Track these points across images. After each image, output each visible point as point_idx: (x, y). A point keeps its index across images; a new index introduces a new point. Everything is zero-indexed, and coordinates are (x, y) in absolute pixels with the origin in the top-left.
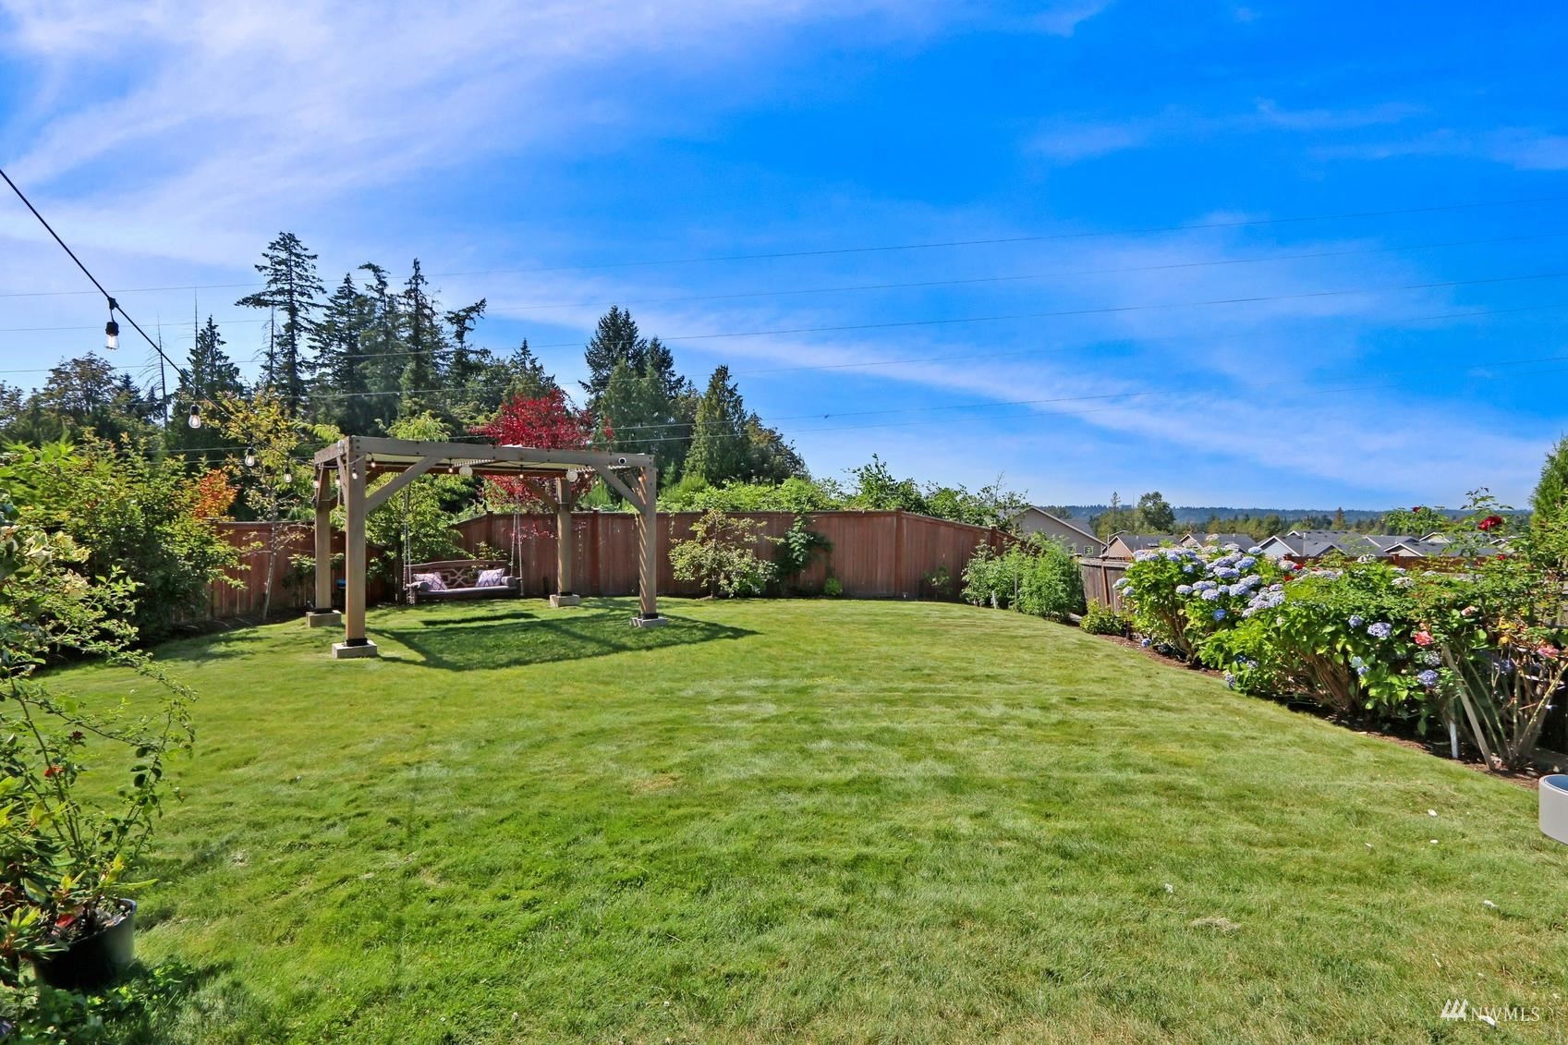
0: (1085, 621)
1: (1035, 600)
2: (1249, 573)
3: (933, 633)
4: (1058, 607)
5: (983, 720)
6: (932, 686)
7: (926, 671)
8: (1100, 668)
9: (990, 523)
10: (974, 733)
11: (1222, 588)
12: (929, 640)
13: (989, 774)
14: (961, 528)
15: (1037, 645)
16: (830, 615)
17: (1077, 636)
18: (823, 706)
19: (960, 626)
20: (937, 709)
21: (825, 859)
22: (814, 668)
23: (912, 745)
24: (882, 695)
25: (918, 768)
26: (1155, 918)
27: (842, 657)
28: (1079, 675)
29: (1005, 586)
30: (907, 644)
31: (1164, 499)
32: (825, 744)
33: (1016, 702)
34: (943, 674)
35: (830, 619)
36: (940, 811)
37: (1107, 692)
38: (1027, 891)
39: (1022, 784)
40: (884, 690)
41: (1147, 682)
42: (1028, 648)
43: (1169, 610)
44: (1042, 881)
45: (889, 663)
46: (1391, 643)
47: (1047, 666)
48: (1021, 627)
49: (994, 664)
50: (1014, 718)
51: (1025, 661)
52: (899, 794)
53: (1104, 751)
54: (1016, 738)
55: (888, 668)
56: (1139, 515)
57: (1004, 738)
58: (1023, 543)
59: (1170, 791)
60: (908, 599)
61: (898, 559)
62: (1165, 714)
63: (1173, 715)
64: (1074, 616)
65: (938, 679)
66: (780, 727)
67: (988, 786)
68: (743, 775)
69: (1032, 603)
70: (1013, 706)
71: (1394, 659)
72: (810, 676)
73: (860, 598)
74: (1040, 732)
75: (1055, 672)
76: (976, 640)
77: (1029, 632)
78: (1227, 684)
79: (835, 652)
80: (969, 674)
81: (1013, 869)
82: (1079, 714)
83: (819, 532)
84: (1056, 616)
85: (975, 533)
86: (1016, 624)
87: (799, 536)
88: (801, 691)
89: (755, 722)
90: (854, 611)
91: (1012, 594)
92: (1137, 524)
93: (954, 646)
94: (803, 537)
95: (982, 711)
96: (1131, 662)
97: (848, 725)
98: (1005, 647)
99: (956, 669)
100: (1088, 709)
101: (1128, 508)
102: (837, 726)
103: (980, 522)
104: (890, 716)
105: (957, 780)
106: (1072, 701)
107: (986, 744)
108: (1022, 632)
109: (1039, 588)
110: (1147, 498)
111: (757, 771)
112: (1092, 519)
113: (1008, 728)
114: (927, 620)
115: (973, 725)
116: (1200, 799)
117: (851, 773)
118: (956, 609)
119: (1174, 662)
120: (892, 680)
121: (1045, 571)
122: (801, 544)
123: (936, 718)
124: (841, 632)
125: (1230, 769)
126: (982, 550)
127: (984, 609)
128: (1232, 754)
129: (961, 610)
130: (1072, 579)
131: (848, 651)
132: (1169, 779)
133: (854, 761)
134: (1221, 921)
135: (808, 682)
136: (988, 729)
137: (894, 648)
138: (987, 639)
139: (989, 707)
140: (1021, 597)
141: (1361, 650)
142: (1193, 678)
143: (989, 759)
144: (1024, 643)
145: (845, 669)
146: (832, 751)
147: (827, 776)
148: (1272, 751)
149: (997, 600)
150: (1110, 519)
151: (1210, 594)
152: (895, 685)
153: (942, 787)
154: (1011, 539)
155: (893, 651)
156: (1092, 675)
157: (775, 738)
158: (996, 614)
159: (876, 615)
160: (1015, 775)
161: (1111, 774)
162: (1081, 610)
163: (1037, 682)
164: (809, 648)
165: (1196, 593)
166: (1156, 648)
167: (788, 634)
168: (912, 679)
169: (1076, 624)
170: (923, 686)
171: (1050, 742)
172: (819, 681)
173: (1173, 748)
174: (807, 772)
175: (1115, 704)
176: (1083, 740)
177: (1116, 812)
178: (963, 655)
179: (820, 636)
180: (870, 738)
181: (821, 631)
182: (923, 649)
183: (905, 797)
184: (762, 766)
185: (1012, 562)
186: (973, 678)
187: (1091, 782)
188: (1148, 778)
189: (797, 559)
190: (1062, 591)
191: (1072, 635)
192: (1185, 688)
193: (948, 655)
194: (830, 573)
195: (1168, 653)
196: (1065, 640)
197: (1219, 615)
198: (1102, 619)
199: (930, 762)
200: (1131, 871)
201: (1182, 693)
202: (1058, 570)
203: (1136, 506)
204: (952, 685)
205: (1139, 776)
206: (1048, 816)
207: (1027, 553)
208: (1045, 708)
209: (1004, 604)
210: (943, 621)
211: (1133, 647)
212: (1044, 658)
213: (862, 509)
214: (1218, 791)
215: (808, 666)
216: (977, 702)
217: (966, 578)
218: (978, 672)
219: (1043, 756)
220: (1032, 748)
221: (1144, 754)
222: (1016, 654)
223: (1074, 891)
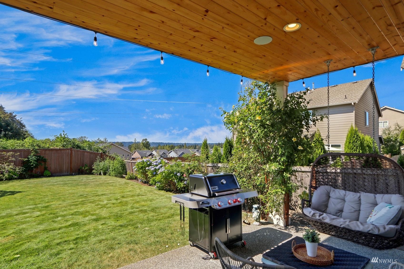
0: (127, 177)
1: (114, 172)
2: (160, 164)
3: (85, 185)
4: (120, 173)
5: (101, 205)
6: (87, 199)
7: (85, 196)
8: (130, 188)
9: (101, 151)
10: (100, 208)
11: (155, 167)
12: (84, 187)
13: (105, 216)
14: (91, 153)
15: (114, 185)
16: (48, 183)
17: (124, 181)
18: (56, 209)
19: (93, 182)
20: (90, 204)
21: (68, 240)
22: (48, 200)
23: (84, 214)
24: (73, 204)
25: (87, 218)
26: (137, 231)
27: (57, 195)
28: (125, 191)
29: (105, 169)
30: (78, 189)
31: (148, 140)
32: (59, 218)
33: (110, 199)
34: (90, 196)
35: (49, 184)
36: (94, 225)
37: (131, 194)
38: (114, 234)
39: (112, 216)
40: (74, 202)
41: (139, 190)
42: (112, 186)
43: (144, 173)
44: (117, 231)
45: (74, 195)
46: (181, 176)
47: (117, 190)
48: (110, 180)
49: (103, 191)
50: (109, 203)
51: (111, 189)
52: (83, 224)
53: (129, 206)
54: (110, 207)
55: (73, 196)
56: (141, 144)
57: (108, 208)
58: (110, 157)
59: (142, 211)
60: (75, 175)
61: (71, 163)
62: (142, 196)
63: (144, 196)
64: (124, 175)
65: (89, 197)
66: (43, 217)
67: (105, 218)
68: (36, 231)
69: (113, 173)
70: (109, 200)
71: (181, 180)
72: (48, 202)
73: (58, 176)
74: (116, 205)
75: (119, 191)
76: (98, 185)
77: (112, 181)
78: (155, 188)
79: (54, 194)
80: (97, 194)
81: (111, 231)
82: (124, 200)
83: (41, 156)
84: (119, 176)
85: (96, 155)
86: (109, 179)
87: (33, 157)
88: (46, 207)
89: (34, 217)
90: (57, 181)
91: (107, 171)
92: (141, 147)
93: (92, 188)
94: (35, 158)
95: (101, 203)
96: (137, 186)
97: (65, 213)
98: (106, 186)
99: (93, 194)
100: (126, 198)
101: (139, 142)
102: (61, 213)
103: (98, 151)
104: (77, 208)
105: (97, 219)
106: (123, 197)
107: (103, 210)
108: (110, 181)
109: (115, 169)
110: (144, 140)
111: (41, 229)
112: (129, 146)
113: (108, 205)
114: (82, 181)
115: (99, 206)
116: (146, 211)
117: (69, 223)
118: (91, 177)
119: (146, 185)
120: (75, 199)
121: (116, 164)
122: (34, 160)
123: (90, 206)
124: (54, 188)
125: (153, 205)
126: (98, 159)
127: (99, 176)
128: (154, 202)
129: (92, 177)
130: (124, 166)
131: (59, 193)
132: (141, 209)
133: (70, 221)
134: (147, 228)
135: (48, 204)
136: (103, 206)
137: (74, 190)
138: (101, 185)
139: (103, 202)
140: (110, 172)
141: (176, 178)
142: (149, 188)
143: (104, 213)
144: (111, 184)
145: (59, 198)
146: (62, 220)
147: (63, 225)
148: (161, 200)
149: (103, 173)
150: (134, 146)
151: (153, 169)
152: (76, 200)
153: (94, 221)
154: (107, 156)
155: (73, 191)
156: (128, 190)
157: (43, 220)
158: (103, 177)
159: (66, 181)
160: (110, 215)
161: (130, 210)
162: (126, 174)
163: (115, 194)
164: (45, 194)
165: (150, 169)
166: (143, 182)
167: (33, 191)
168: (81, 198)
169: (124, 177)
170: (85, 199)
171: (118, 207)
172: (52, 203)
173: (143, 203)
174: (56, 225)
175: (133, 196)
176: (125, 205)
177: (131, 217)
178: (95, 190)
179: (47, 190)
180: (72, 214)
181: (47, 188)
182: (83, 190)
183: (85, 225)
184: (42, 227)
185: (107, 162)
186: (98, 195)
187: (127, 212)
188: (138, 209)
189: (32, 165)
190: (121, 169)
191: (123, 181)
192: (147, 190)
193: (90, 190)
194: (46, 169)
195: (145, 183)
196: (121, 182)
197: (154, 173)
198: (131, 176)
199: (90, 216)
200: (133, 225)
201: (146, 192)
202: (120, 164)
203: (141, 142)
204: (93, 198)
205: (136, 210)
206: (118, 221)
207: (111, 160)
208: (117, 200)
209: (105, 174)
210: (87, 181)
211: (138, 182)
212: (117, 188)
213: (58, 148)
214: (150, 209)
215: (46, 199)
216: (100, 201)
217: (93, 167)
218: (99, 194)
219: (116, 210)
220: (114, 209)
221: (137, 205)
222: (109, 188)
223: (123, 231)
